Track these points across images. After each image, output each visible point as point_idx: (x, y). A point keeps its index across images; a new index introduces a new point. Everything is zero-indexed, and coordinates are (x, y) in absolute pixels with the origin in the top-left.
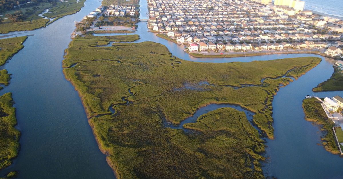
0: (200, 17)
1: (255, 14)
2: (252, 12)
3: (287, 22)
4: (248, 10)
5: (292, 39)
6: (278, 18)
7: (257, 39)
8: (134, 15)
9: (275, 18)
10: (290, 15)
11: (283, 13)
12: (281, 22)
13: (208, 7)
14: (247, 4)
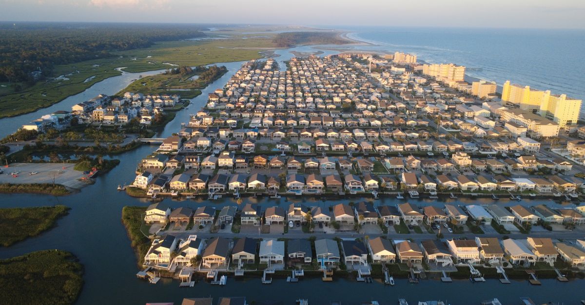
0: (305, 135)
1: (452, 127)
2: (446, 119)
3: (541, 165)
4: (437, 113)
5: (568, 264)
6: (513, 146)
7: (438, 257)
8: (148, 123)
9: (504, 147)
10: (544, 135)
11: (525, 130)
12: (523, 163)
13: (345, 102)
14: (438, 96)
